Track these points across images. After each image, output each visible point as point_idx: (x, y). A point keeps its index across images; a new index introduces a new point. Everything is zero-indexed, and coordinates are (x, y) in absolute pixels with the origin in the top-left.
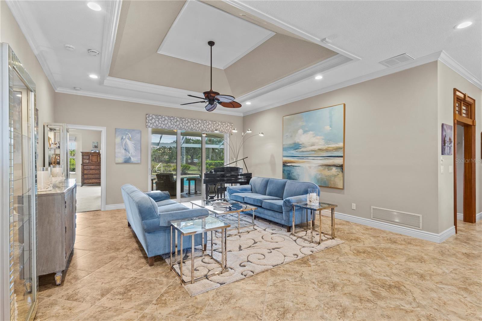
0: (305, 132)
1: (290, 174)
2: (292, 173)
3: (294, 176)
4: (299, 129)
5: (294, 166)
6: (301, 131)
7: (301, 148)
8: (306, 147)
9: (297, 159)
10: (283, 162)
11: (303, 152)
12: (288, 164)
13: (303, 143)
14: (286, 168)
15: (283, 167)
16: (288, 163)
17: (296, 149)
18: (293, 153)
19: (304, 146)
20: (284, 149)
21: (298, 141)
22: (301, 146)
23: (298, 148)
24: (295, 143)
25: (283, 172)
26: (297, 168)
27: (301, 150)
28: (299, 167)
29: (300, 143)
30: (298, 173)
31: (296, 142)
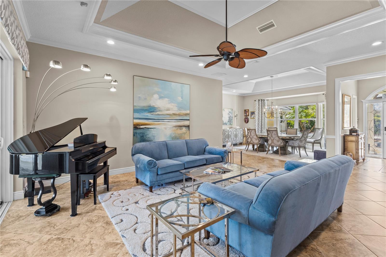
0: (161, 98)
1: (144, 137)
2: (147, 135)
3: (149, 138)
4: (154, 94)
5: (148, 128)
6: (156, 96)
7: (157, 112)
8: (162, 111)
9: (153, 121)
10: (134, 125)
11: (159, 115)
12: (141, 127)
13: (159, 107)
14: (138, 131)
15: (134, 130)
16: (142, 125)
17: (151, 112)
18: (147, 116)
19: (160, 110)
20: (135, 111)
21: (154, 105)
22: (156, 109)
23: (154, 111)
24: (150, 106)
25: (134, 135)
26: (152, 130)
27: (157, 113)
28: (154, 129)
29: (155, 107)
30: (153, 135)
31: (152, 105)
